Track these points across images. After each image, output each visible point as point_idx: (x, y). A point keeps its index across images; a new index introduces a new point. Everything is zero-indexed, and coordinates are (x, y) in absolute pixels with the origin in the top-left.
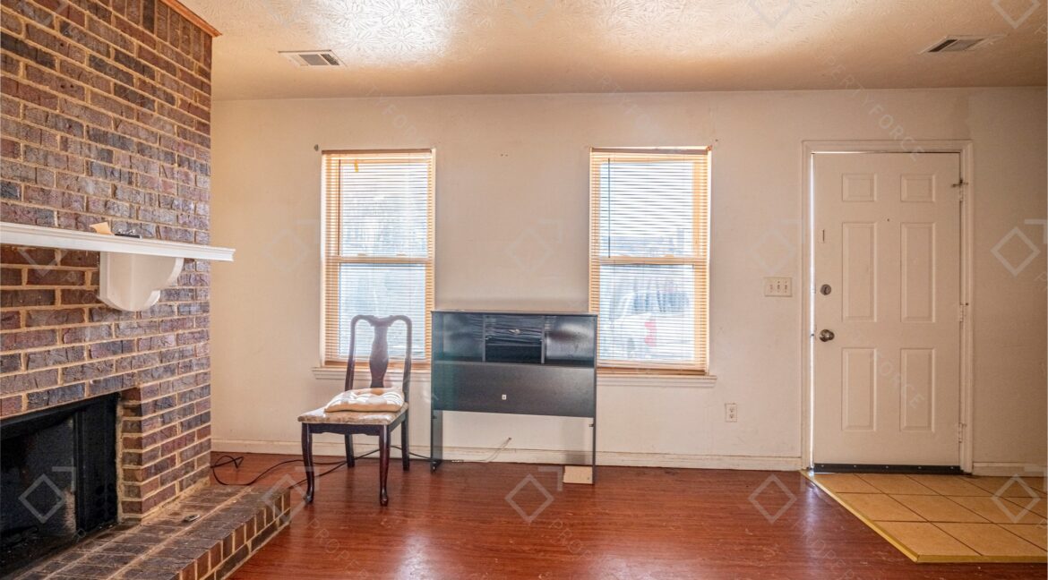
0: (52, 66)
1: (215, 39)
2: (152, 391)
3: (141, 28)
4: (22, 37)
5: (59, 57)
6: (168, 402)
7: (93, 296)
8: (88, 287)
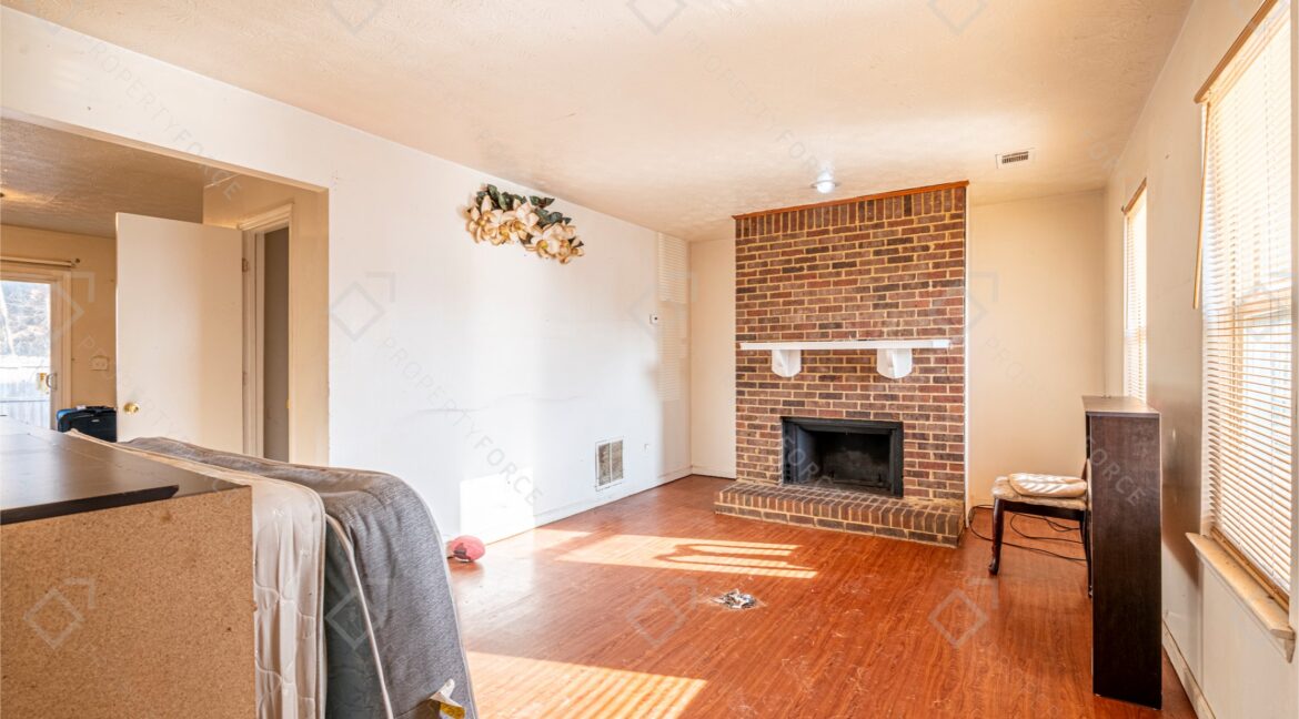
0: (855, 266)
1: (968, 188)
2: (913, 427)
3: (903, 218)
4: (844, 260)
5: (858, 260)
6: (923, 437)
7: (873, 370)
8: (872, 365)
